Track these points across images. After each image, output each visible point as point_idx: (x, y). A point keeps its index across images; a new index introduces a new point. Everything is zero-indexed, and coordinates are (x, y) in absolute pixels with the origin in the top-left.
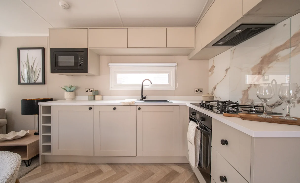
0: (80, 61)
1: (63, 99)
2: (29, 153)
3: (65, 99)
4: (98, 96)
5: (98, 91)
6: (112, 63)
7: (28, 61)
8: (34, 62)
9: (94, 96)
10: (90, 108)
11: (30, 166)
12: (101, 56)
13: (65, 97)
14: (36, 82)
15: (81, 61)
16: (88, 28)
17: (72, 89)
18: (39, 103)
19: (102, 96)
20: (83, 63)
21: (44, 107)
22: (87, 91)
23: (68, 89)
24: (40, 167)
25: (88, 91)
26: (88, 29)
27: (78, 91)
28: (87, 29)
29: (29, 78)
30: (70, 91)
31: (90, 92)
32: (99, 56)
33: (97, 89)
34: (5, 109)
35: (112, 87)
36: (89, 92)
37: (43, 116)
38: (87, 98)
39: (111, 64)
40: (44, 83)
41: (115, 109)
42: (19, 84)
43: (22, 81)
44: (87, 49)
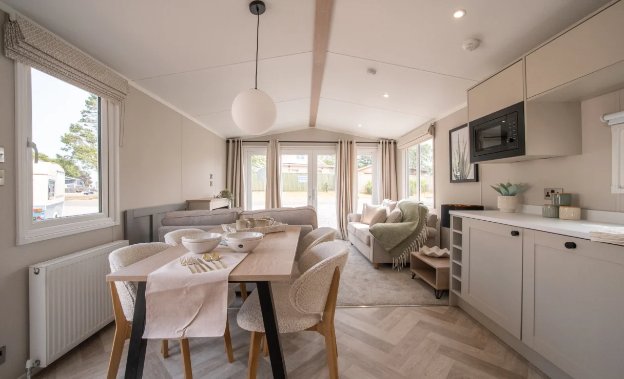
0: (510, 133)
1: (494, 208)
2: (438, 280)
3: (499, 210)
4: (567, 209)
5: (570, 195)
7: (459, 147)
9: (558, 207)
10: (516, 233)
11: (439, 300)
12: (583, 103)
13: (499, 206)
14: (468, 178)
15: (512, 132)
16: (523, 57)
17: (511, 190)
18: (451, 212)
20: (515, 136)
21: (456, 219)
22: (547, 195)
23: (503, 190)
24: (447, 308)
25: (549, 196)
27: (529, 195)
28: (522, 59)
30: (507, 195)
36: (551, 197)
37: (454, 233)
39: (615, 118)
40: (477, 178)
41: (571, 246)
42: (451, 182)
43: (454, 178)
44: (523, 103)
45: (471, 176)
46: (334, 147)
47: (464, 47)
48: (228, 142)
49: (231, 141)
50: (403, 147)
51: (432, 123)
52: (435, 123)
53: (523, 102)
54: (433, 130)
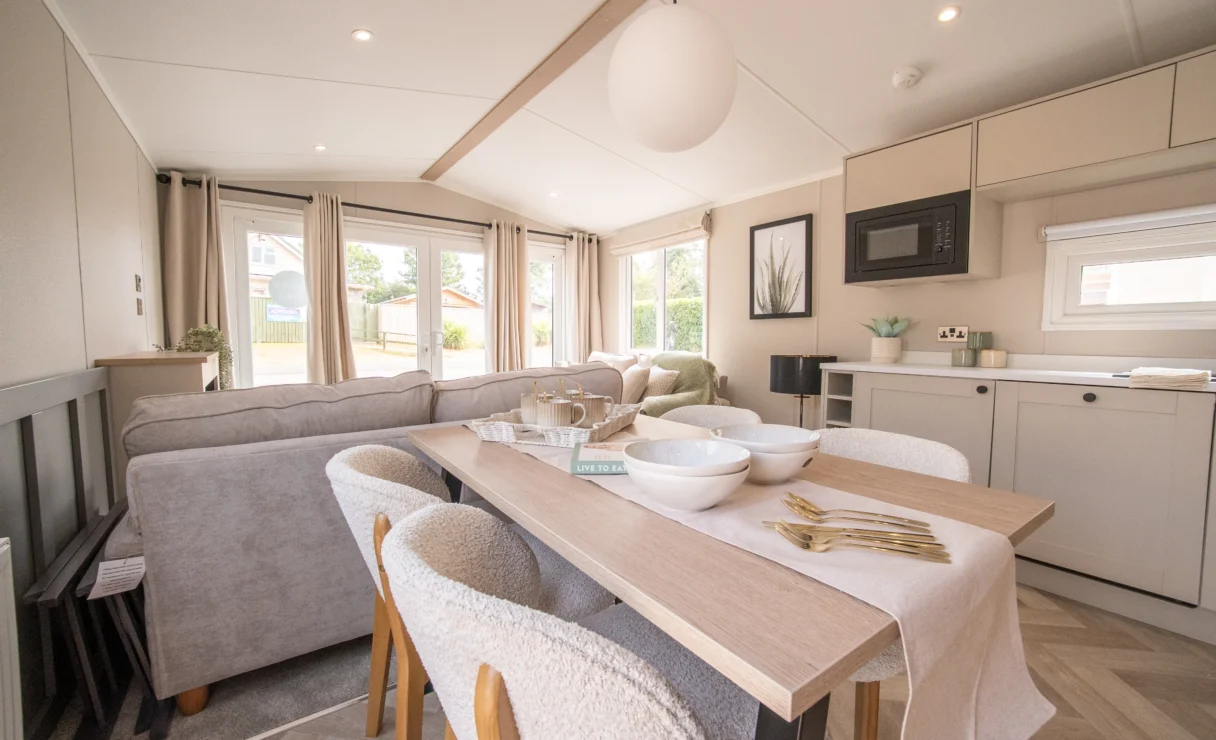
0: (939, 237)
1: (865, 358)
4: (990, 353)
5: (990, 333)
6: (1057, 224)
7: (772, 257)
8: (786, 259)
9: (975, 353)
10: (982, 389)
12: (1007, 207)
14: (790, 311)
15: (943, 238)
16: (974, 120)
17: (897, 328)
18: (822, 366)
19: (1008, 353)
20: (949, 243)
21: (835, 376)
22: (944, 336)
23: (885, 329)
26: (975, 124)
27: (913, 336)
28: (971, 123)
29: (775, 303)
30: (889, 336)
31: (955, 339)
32: (1000, 205)
33: (986, 329)
34: (726, 378)
35: (1053, 318)
36: (949, 339)
37: (830, 400)
38: (947, 357)
39: (1053, 232)
40: (808, 312)
41: (1090, 398)
42: (751, 318)
43: (758, 311)
44: (967, 194)
45: (799, 306)
46: (481, 235)
47: (896, 80)
48: (163, 179)
49: (177, 178)
50: (623, 251)
51: (707, 209)
52: (711, 211)
53: (970, 191)
54: (709, 221)
